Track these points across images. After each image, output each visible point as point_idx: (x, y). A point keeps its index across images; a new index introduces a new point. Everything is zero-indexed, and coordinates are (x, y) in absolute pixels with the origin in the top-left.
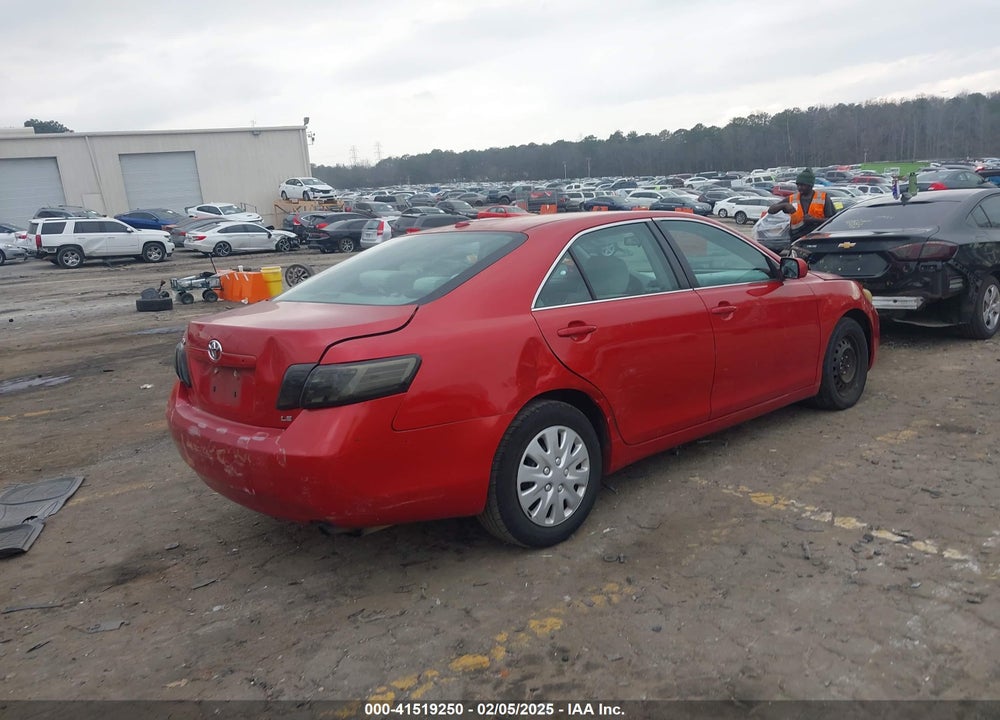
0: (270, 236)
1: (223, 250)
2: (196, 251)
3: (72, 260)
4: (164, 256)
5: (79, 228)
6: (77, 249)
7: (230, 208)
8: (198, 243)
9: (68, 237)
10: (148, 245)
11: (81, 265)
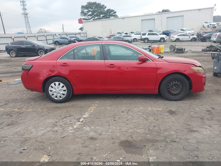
0: (190, 37)
1: (178, 40)
2: (172, 40)
3: (146, 41)
4: (165, 41)
5: (149, 34)
6: (148, 39)
7: (187, 29)
8: (172, 38)
9: (146, 36)
10: (161, 38)
11: (148, 42)
